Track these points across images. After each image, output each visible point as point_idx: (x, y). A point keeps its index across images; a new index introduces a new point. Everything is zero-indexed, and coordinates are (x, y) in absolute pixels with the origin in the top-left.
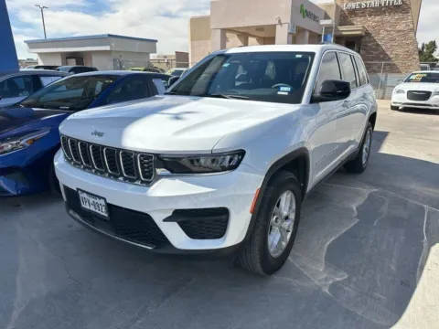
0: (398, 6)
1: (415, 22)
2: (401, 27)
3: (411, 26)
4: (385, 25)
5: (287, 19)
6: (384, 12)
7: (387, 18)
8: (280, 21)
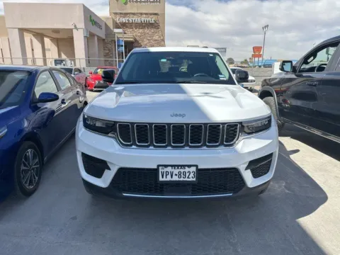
0: (152, 24)
1: (163, 35)
2: (156, 37)
3: (162, 38)
4: (147, 35)
5: (81, 25)
6: (145, 27)
7: (146, 31)
8: (75, 26)
